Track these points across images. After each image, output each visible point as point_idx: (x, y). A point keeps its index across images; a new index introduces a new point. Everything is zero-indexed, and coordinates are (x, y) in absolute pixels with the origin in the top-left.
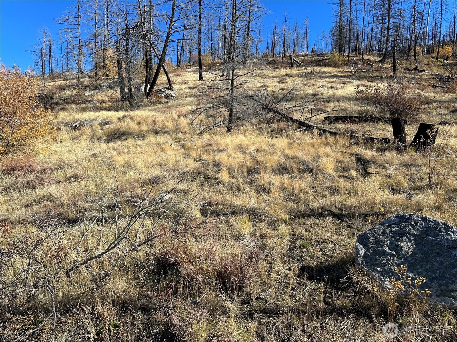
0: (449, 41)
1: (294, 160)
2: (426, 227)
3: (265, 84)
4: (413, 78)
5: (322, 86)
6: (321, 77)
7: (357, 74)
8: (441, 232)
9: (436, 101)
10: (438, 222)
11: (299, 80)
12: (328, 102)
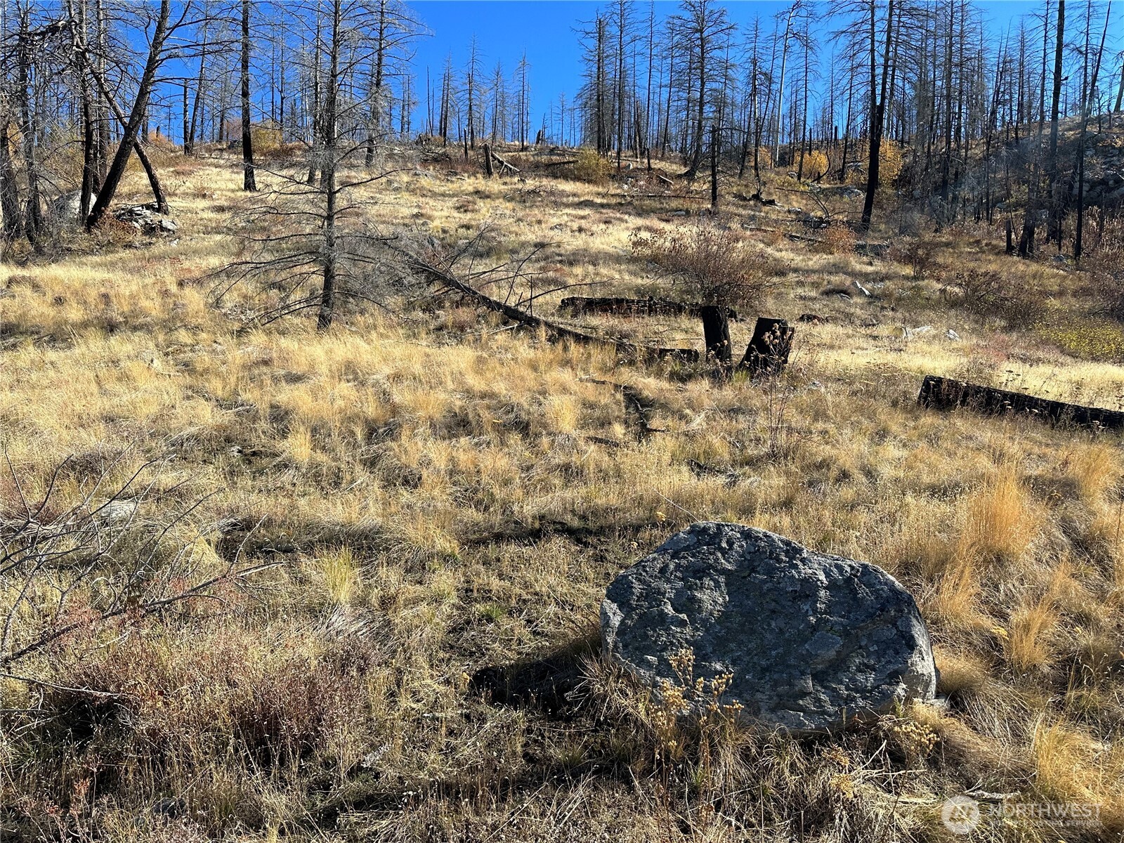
0: (822, 142)
1: (486, 401)
2: (750, 553)
3: (423, 211)
4: (753, 218)
5: (560, 227)
6: (557, 205)
7: (636, 203)
8: (780, 561)
9: (796, 270)
10: (773, 541)
11: (507, 208)
12: (571, 264)
